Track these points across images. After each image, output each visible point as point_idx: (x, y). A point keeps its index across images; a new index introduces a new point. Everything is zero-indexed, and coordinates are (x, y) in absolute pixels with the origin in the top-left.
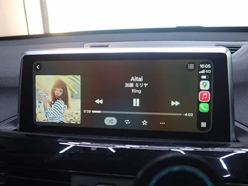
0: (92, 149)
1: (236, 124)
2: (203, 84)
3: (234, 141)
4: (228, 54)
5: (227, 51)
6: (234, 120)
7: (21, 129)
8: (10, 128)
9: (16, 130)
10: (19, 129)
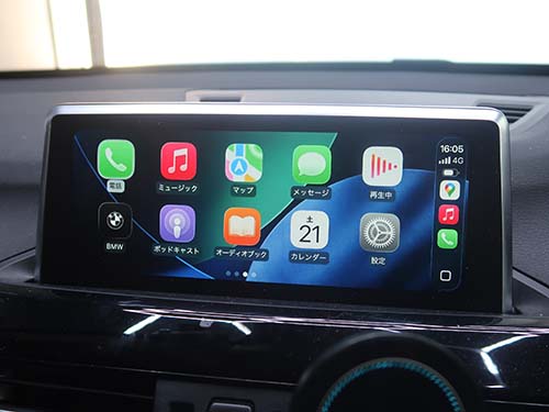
0: (201, 325)
1: (516, 275)
2: (447, 187)
3: (510, 313)
4: (502, 123)
5: (499, 117)
6: (511, 267)
7: (44, 279)
8: (21, 277)
9: (32, 281)
10: (39, 279)
